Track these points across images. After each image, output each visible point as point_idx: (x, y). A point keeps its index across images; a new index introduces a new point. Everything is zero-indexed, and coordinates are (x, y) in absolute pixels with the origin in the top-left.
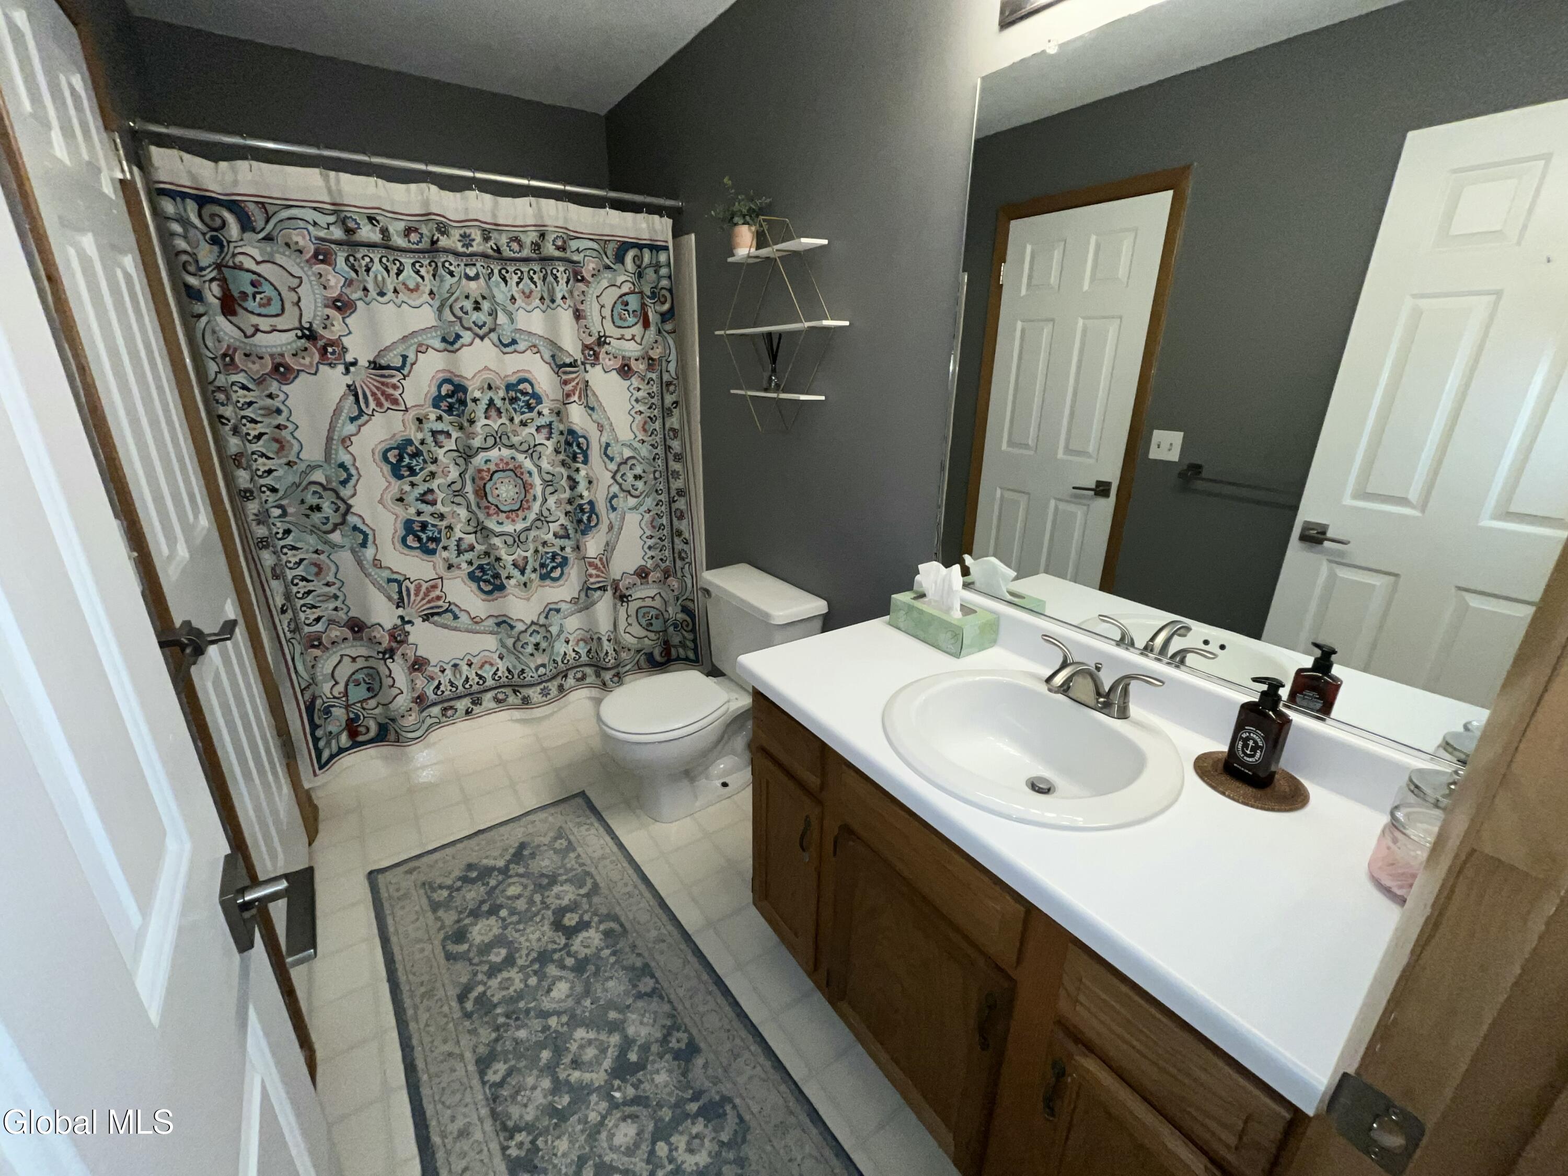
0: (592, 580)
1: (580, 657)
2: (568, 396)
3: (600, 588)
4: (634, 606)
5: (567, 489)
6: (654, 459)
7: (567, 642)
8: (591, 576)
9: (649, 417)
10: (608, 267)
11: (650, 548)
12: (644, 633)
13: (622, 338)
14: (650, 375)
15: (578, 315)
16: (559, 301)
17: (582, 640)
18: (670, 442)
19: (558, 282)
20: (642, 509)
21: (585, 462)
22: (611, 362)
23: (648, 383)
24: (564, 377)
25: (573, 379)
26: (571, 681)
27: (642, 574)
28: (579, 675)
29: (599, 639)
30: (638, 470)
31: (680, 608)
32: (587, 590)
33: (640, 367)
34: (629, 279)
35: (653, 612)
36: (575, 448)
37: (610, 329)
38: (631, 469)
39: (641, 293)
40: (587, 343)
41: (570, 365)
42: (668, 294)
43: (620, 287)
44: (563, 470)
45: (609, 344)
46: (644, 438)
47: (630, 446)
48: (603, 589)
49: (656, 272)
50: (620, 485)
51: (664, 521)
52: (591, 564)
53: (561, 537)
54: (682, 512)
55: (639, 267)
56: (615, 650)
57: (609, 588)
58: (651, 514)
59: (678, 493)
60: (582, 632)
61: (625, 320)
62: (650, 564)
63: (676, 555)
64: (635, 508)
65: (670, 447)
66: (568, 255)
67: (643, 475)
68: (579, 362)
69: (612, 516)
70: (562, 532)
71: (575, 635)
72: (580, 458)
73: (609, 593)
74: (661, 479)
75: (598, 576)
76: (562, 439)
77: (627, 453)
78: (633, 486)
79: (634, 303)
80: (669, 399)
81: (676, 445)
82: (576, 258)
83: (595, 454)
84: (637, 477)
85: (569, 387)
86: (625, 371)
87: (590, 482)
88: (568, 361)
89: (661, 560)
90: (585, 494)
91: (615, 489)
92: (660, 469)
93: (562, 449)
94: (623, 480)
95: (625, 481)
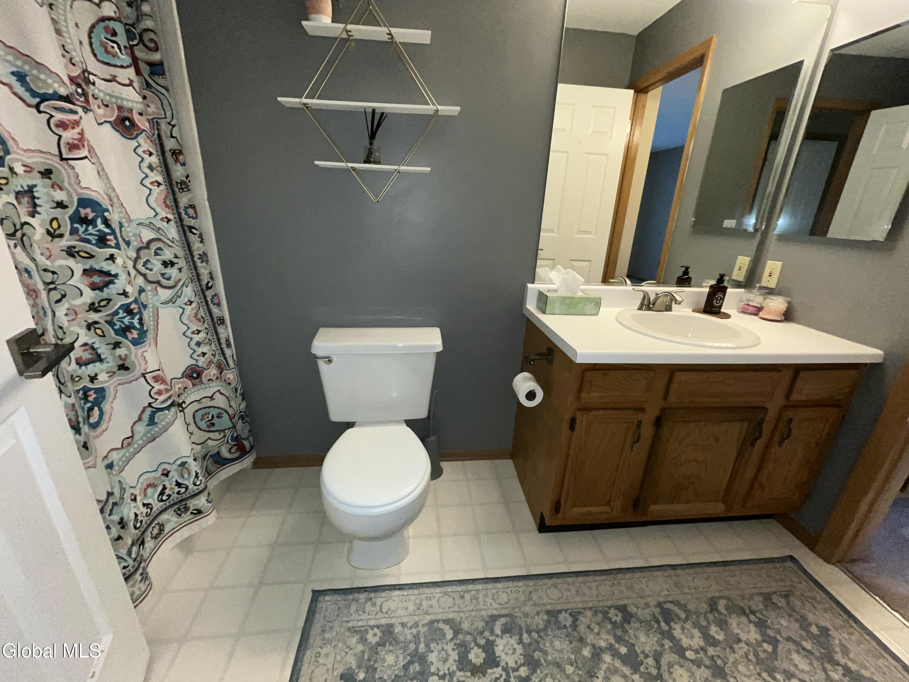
2: (72, 147)
3: (172, 404)
6: (181, 241)
8: (159, 393)
11: (199, 344)
12: (206, 436)
13: (113, 79)
20: (180, 302)
21: (118, 246)
22: (103, 111)
24: (59, 117)
25: (77, 123)
27: (193, 374)
29: (184, 464)
30: (168, 255)
32: (151, 415)
35: (215, 411)
36: (101, 226)
38: (156, 254)
39: (124, 26)
40: (73, 74)
41: (66, 99)
42: (157, 40)
43: (99, 4)
44: (70, 262)
45: (94, 83)
47: (150, 225)
48: (175, 404)
49: (130, 5)
50: (144, 276)
51: (203, 312)
54: (218, 297)
58: (194, 305)
59: (211, 278)
61: (113, 55)
62: (201, 362)
64: (171, 301)
67: (175, 260)
68: (74, 100)
69: (146, 314)
72: (112, 240)
76: (64, 215)
77: (147, 235)
78: (163, 275)
81: (198, 224)
84: (167, 264)
85: (71, 134)
86: (126, 126)
87: (129, 274)
88: (61, 91)
89: (212, 355)
90: (129, 289)
92: (187, 253)
93: (65, 231)
94: (147, 269)
95: (151, 270)
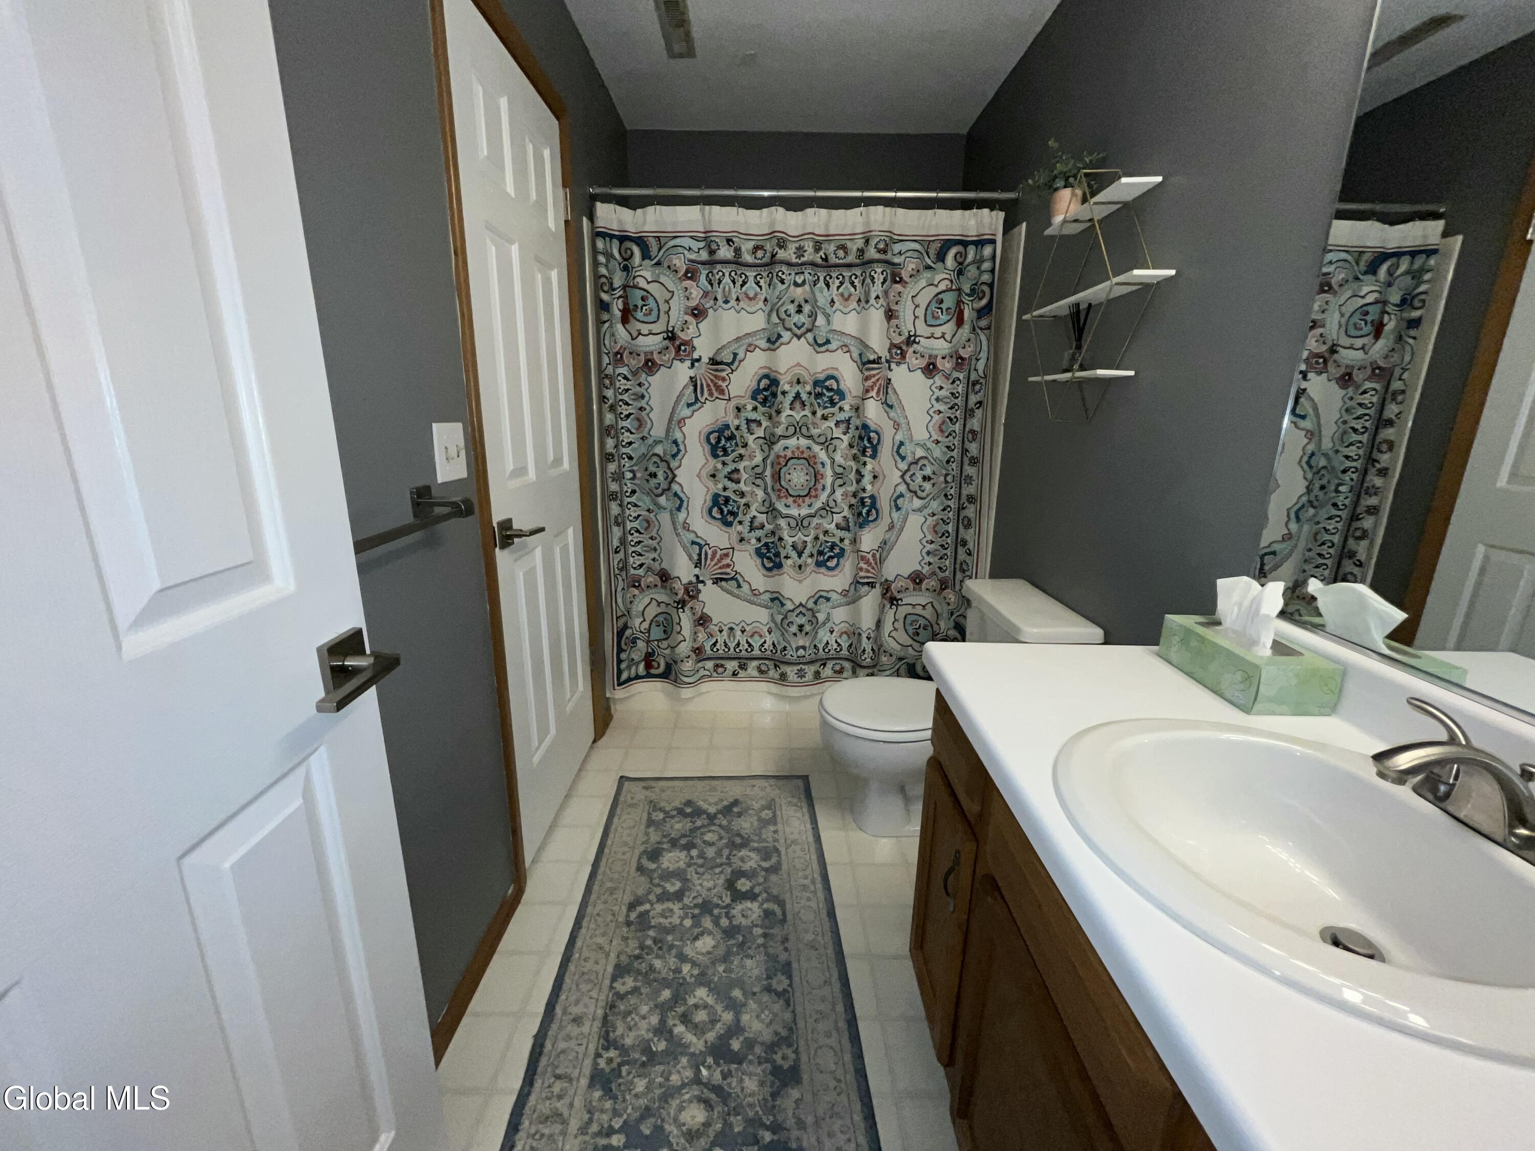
0: (862, 574)
1: (841, 650)
2: (867, 391)
3: (868, 584)
4: (903, 611)
5: (854, 482)
6: (948, 462)
7: (832, 632)
8: (861, 569)
9: (949, 418)
10: (928, 267)
11: (928, 553)
12: (910, 642)
13: (932, 336)
14: (955, 374)
15: (890, 315)
16: (872, 301)
17: (845, 632)
18: (967, 445)
19: (874, 283)
20: (927, 512)
21: (874, 456)
22: (918, 361)
23: (953, 382)
24: (867, 373)
25: (874, 376)
26: (827, 672)
27: (917, 579)
28: (837, 668)
29: (860, 634)
30: (928, 471)
31: (952, 624)
32: (856, 583)
33: (946, 365)
34: (947, 276)
35: (922, 622)
36: (866, 442)
37: (922, 329)
38: (921, 469)
39: (959, 290)
40: (895, 342)
41: (873, 362)
42: (986, 289)
43: (936, 286)
44: (852, 463)
45: (918, 343)
46: (940, 439)
47: (923, 446)
48: (872, 585)
49: (978, 268)
50: (908, 485)
51: (950, 528)
52: (863, 558)
53: (842, 529)
54: (969, 520)
55: (961, 264)
56: (873, 650)
57: (878, 585)
58: (935, 518)
59: (968, 500)
60: (847, 625)
61: (938, 318)
62: (926, 570)
63: (958, 566)
64: (920, 510)
65: (967, 450)
66: (888, 257)
67: (932, 476)
68: (883, 360)
69: (895, 515)
70: (843, 524)
71: (840, 627)
72: (869, 452)
73: (877, 591)
74: (953, 484)
75: (868, 571)
76: (857, 433)
77: (920, 453)
78: (920, 486)
79: (949, 300)
80: (973, 399)
81: (973, 448)
82: (896, 260)
83: (886, 450)
84: (925, 478)
85: (869, 383)
86: (930, 369)
87: (875, 477)
88: (872, 357)
89: (940, 568)
90: (869, 487)
91: (902, 488)
92: (954, 473)
93: (855, 444)
94: (911, 480)
95: (914, 481)
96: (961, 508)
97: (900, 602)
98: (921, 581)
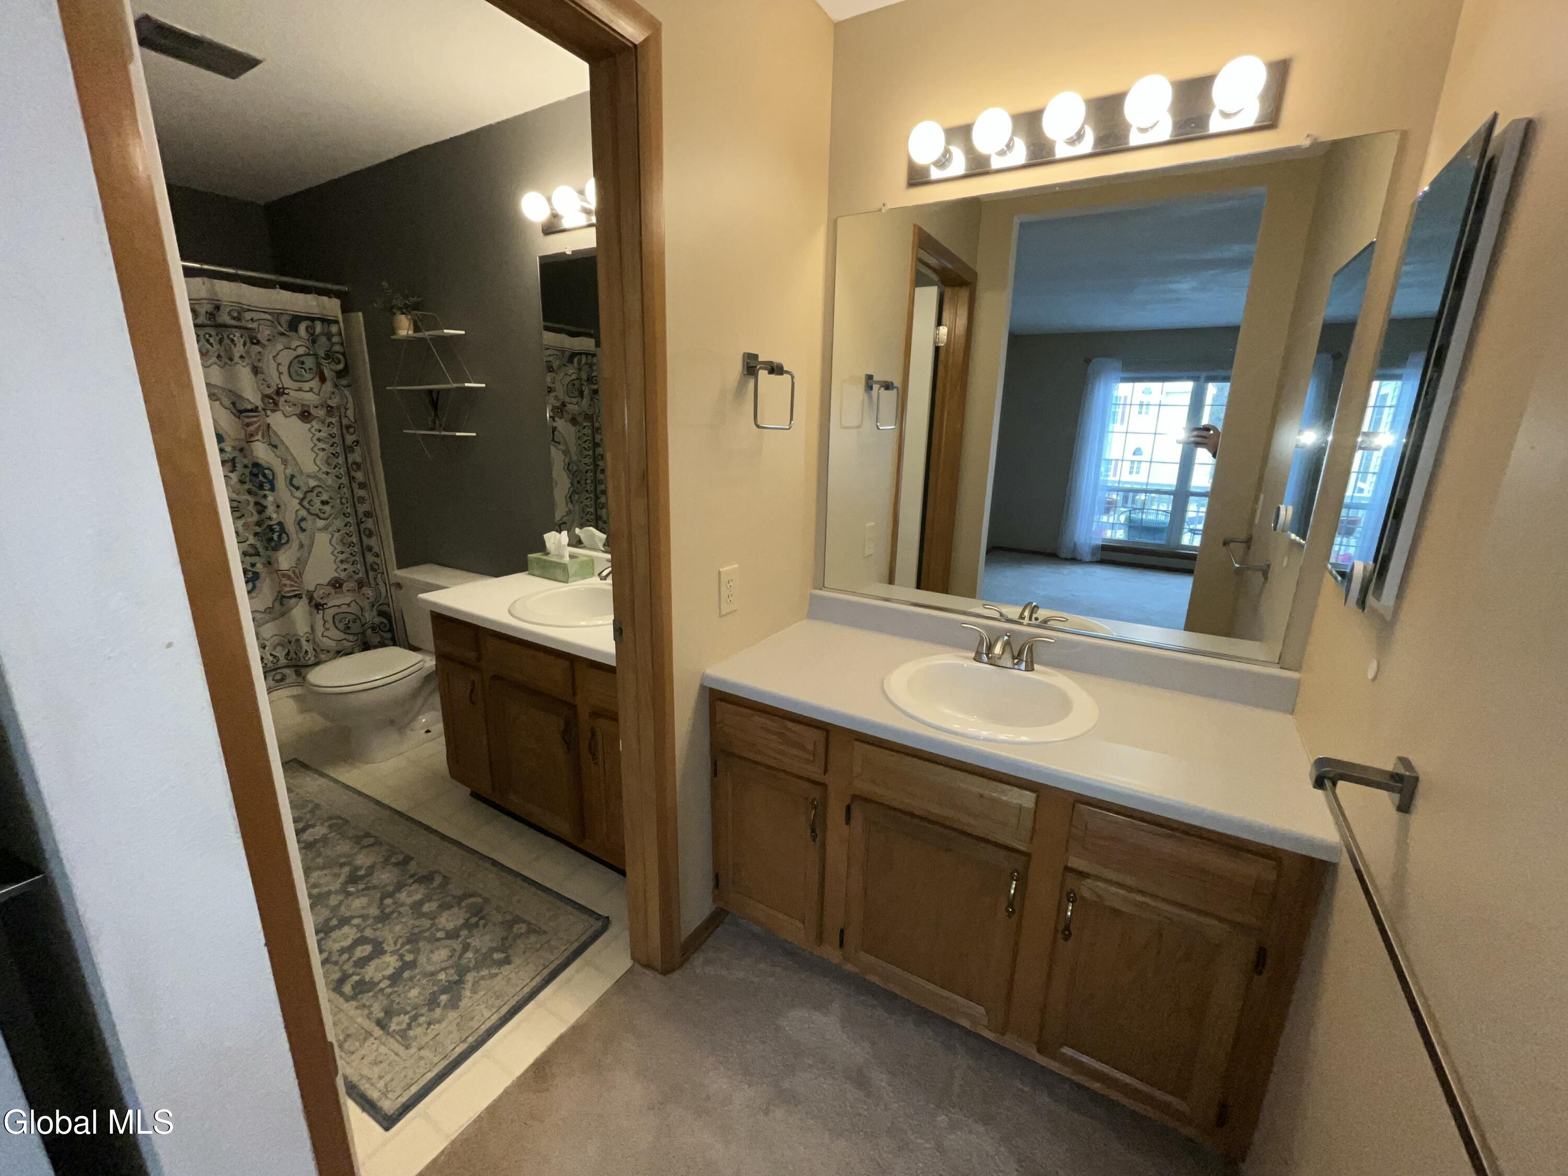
0: (288, 589)
1: (278, 660)
2: (252, 435)
3: (295, 596)
4: (330, 613)
5: (255, 513)
6: (339, 488)
7: (264, 648)
8: (285, 585)
9: (332, 454)
10: (282, 334)
11: (342, 561)
12: (343, 636)
13: (300, 390)
14: (329, 420)
15: (256, 371)
16: (237, 359)
17: (278, 644)
18: (353, 474)
19: (235, 345)
20: (330, 529)
21: (272, 489)
22: (290, 409)
23: (328, 426)
24: (247, 420)
25: (256, 422)
27: (336, 584)
28: (278, 677)
29: (298, 640)
30: (325, 497)
31: (375, 613)
32: (281, 599)
33: (321, 413)
34: (301, 343)
35: (351, 617)
36: (261, 478)
37: (287, 382)
38: (317, 496)
39: (316, 355)
40: (266, 393)
41: (251, 411)
42: (340, 357)
43: (295, 350)
44: (249, 498)
45: (288, 394)
46: (329, 471)
47: (315, 477)
48: (299, 596)
49: (329, 339)
50: (308, 510)
51: (354, 539)
52: (284, 576)
53: (251, 555)
54: (370, 531)
55: (312, 334)
56: (314, 649)
57: (304, 596)
58: (341, 533)
59: (365, 515)
60: (278, 638)
61: (302, 376)
62: (343, 575)
63: (369, 568)
65: (354, 478)
66: (244, 324)
67: (329, 500)
68: (260, 409)
69: (302, 536)
70: (251, 551)
71: (272, 640)
72: (267, 486)
73: (305, 601)
74: (348, 505)
75: (292, 586)
76: (247, 471)
77: (312, 483)
78: (320, 510)
79: (310, 362)
80: (350, 439)
81: (359, 476)
82: (250, 325)
83: (281, 483)
84: (324, 503)
85: (252, 428)
86: (305, 415)
87: (278, 506)
88: (249, 407)
89: (354, 572)
90: (274, 516)
91: (303, 513)
92: (347, 496)
93: (247, 480)
94: (310, 505)
95: (313, 506)
96: (359, 523)
97: (325, 606)
98: (341, 586)
